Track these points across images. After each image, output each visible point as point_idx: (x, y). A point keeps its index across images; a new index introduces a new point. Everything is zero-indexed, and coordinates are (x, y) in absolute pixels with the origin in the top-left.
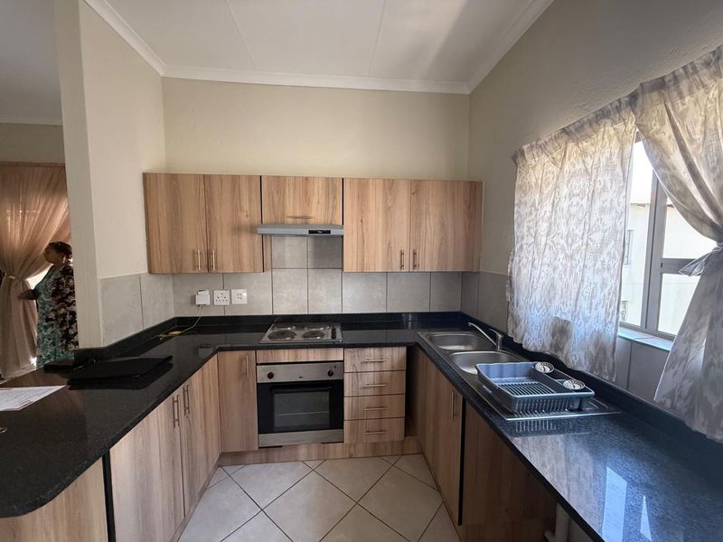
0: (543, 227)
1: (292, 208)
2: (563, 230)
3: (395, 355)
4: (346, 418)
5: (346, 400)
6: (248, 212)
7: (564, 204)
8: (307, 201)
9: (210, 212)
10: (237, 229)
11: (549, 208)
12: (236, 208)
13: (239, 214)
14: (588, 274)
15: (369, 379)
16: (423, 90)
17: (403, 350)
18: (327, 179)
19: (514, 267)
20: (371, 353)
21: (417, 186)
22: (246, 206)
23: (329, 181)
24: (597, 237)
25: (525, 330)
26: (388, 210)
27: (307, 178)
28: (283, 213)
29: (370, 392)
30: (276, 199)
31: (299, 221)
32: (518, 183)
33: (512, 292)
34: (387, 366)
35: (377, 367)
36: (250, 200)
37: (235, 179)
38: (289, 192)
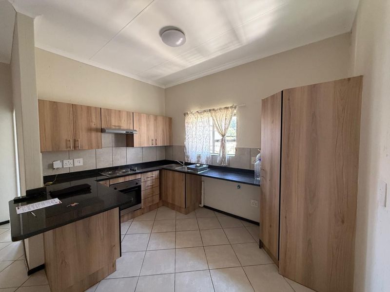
0: (194, 133)
1: (114, 122)
2: (198, 134)
3: (156, 174)
4: (142, 198)
5: (142, 192)
6: (95, 123)
7: (198, 128)
8: (120, 120)
9: (75, 122)
10: (90, 130)
11: (194, 128)
12: (89, 121)
13: (91, 123)
14: (204, 143)
15: (149, 183)
16: (153, 84)
17: (158, 171)
18: (127, 112)
19: (186, 143)
20: (149, 174)
21: (156, 117)
22: (94, 120)
23: (128, 113)
24: (205, 135)
25: (192, 158)
26: (148, 125)
27: (120, 111)
28: (111, 124)
29: (150, 187)
30: (108, 118)
31: (117, 127)
32: (186, 121)
33: (186, 149)
34: (154, 178)
35: (151, 178)
36: (96, 118)
37: (89, 108)
38: (113, 115)
